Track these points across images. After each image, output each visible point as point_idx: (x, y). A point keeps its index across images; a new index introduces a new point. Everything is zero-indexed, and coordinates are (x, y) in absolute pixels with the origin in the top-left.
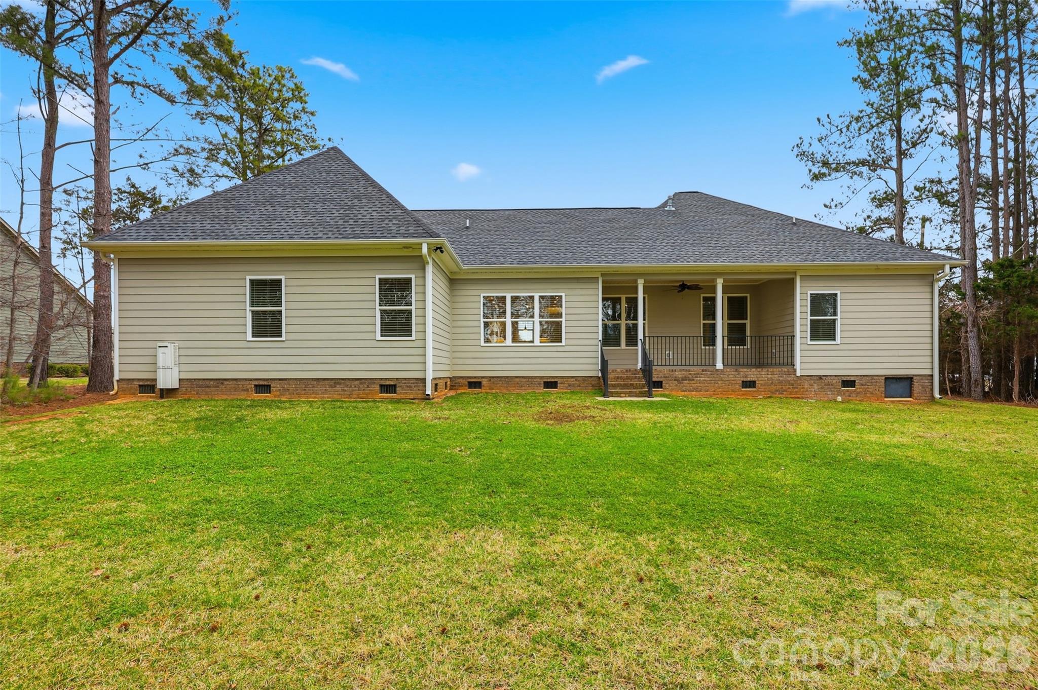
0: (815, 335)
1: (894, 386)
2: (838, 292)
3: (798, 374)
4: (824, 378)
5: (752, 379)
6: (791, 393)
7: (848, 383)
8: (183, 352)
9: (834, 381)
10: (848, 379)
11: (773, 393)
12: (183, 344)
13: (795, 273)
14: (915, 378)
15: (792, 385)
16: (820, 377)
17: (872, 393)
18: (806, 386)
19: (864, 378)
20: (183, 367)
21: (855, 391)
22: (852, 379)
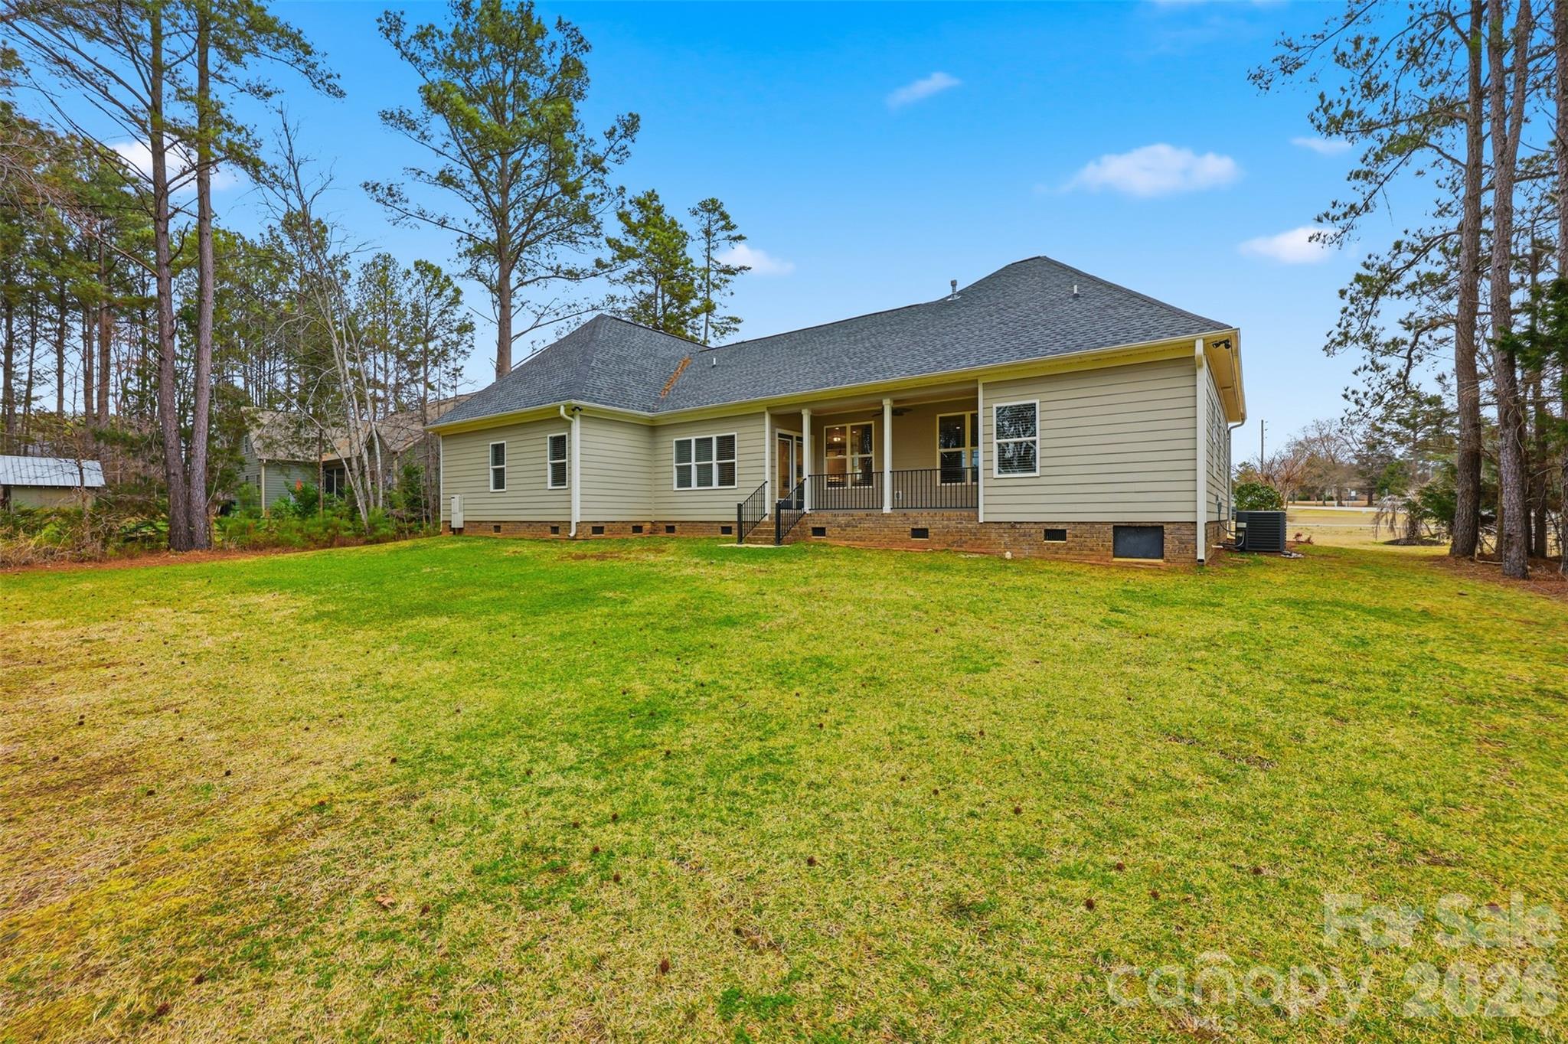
0: (1005, 465)
1: (1132, 540)
2: (1037, 402)
3: (981, 521)
4: (1018, 526)
5: (924, 527)
6: (972, 545)
7: (1055, 533)
8: (467, 501)
9: (1033, 531)
10: (1054, 527)
11: (949, 545)
12: (467, 496)
13: (976, 381)
14: (1165, 527)
15: (975, 534)
16: (1013, 525)
17: (1092, 550)
18: (993, 536)
19: (1078, 527)
20: (467, 513)
21: (1065, 545)
22: (1060, 527)
